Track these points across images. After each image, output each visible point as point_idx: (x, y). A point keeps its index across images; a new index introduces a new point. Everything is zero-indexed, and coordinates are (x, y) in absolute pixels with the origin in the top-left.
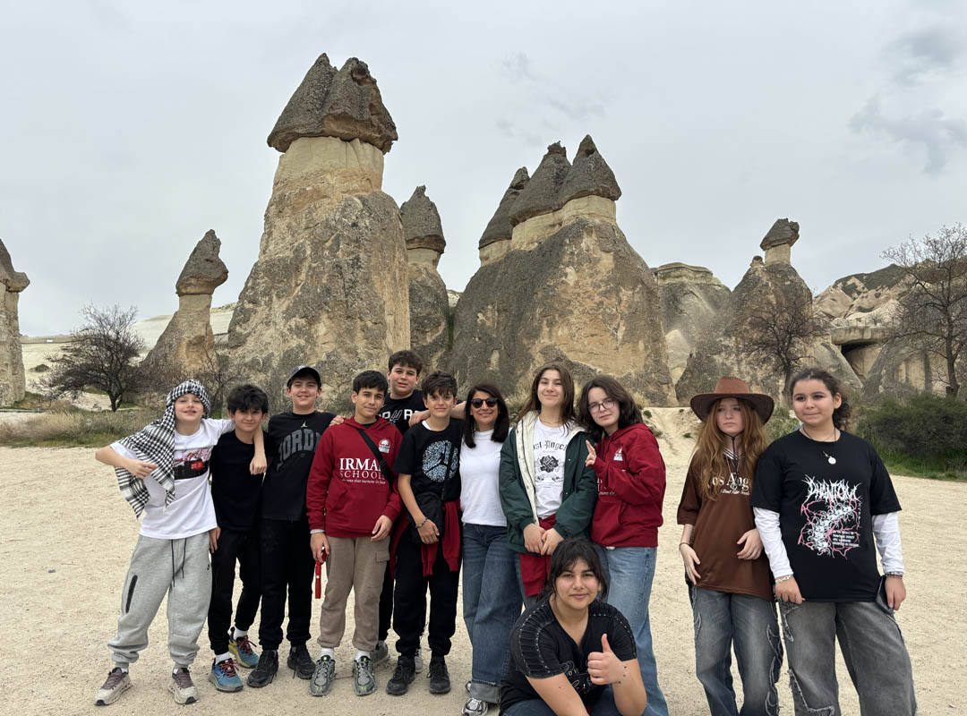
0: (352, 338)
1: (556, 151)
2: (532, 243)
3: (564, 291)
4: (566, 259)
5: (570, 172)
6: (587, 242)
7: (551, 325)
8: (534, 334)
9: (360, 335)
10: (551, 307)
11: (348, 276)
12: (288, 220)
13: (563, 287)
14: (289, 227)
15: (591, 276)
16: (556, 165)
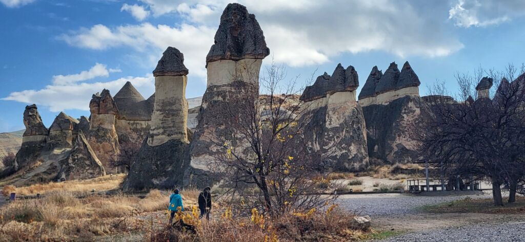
0: (361, 150)
1: (393, 66)
2: (387, 102)
3: (403, 123)
4: (403, 111)
5: (400, 76)
6: (411, 104)
7: (399, 136)
8: (394, 139)
9: (363, 149)
10: (399, 129)
11: (358, 133)
12: (337, 116)
13: (403, 121)
14: (337, 118)
15: (413, 117)
16: (394, 72)
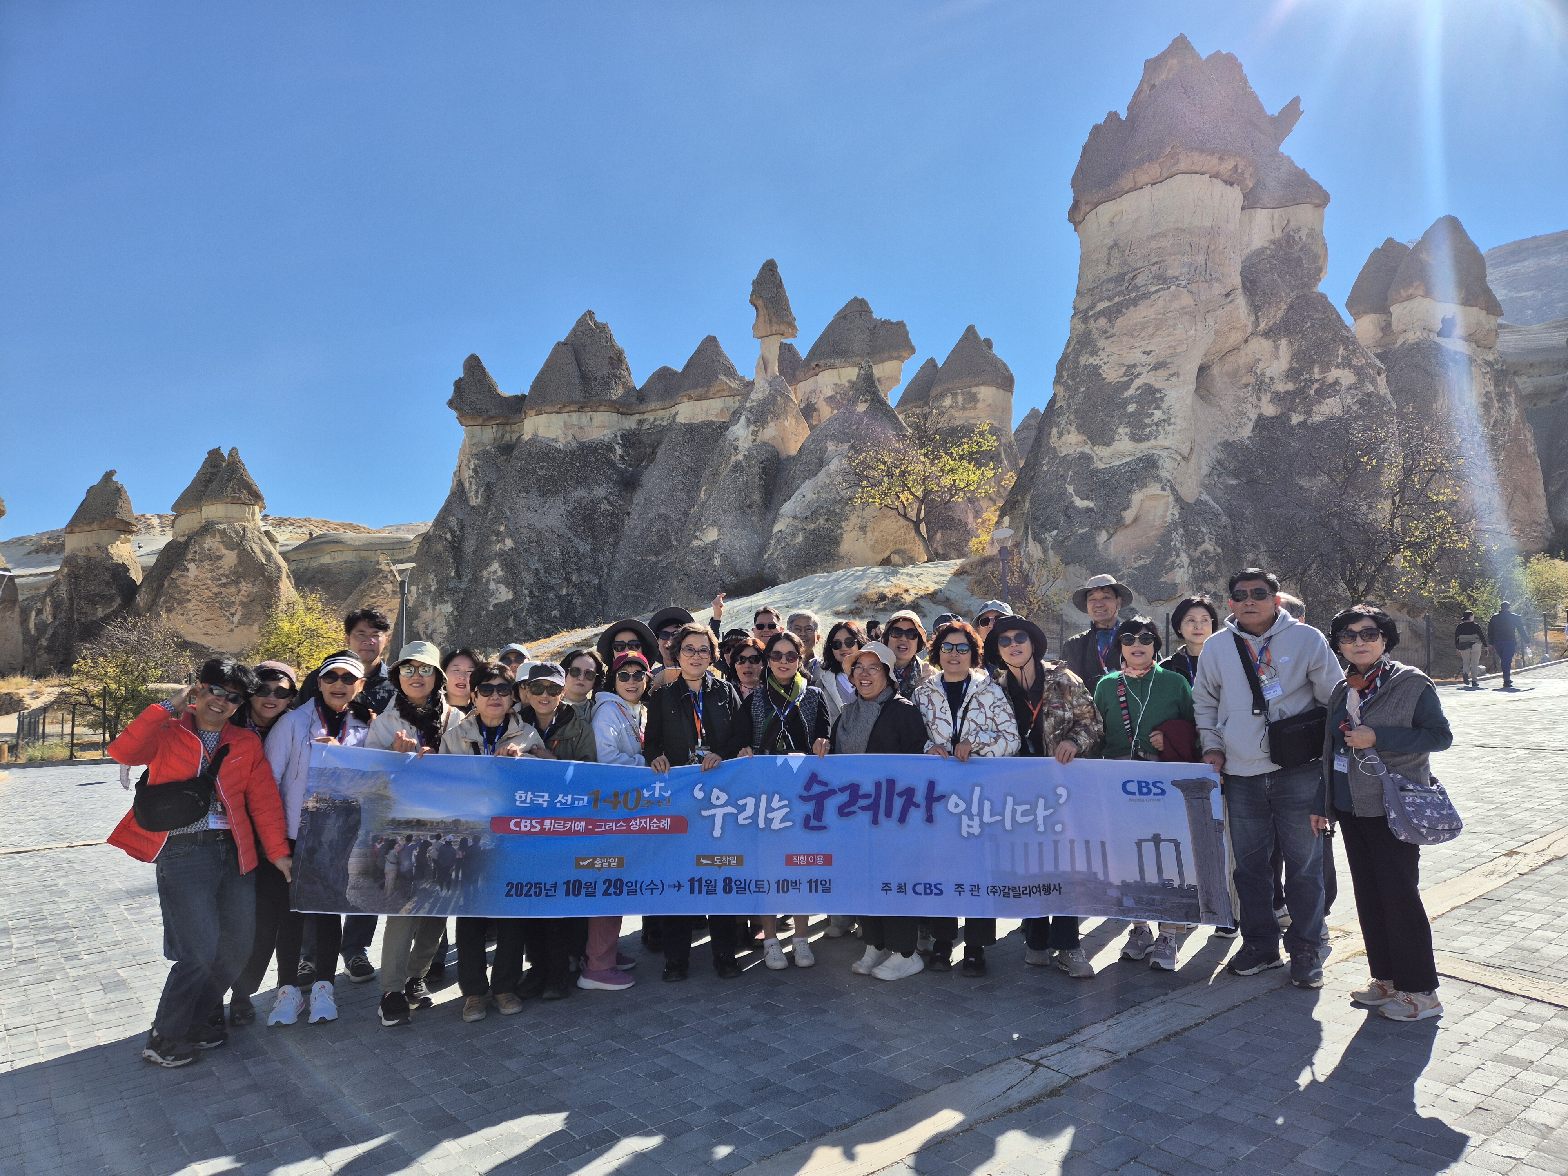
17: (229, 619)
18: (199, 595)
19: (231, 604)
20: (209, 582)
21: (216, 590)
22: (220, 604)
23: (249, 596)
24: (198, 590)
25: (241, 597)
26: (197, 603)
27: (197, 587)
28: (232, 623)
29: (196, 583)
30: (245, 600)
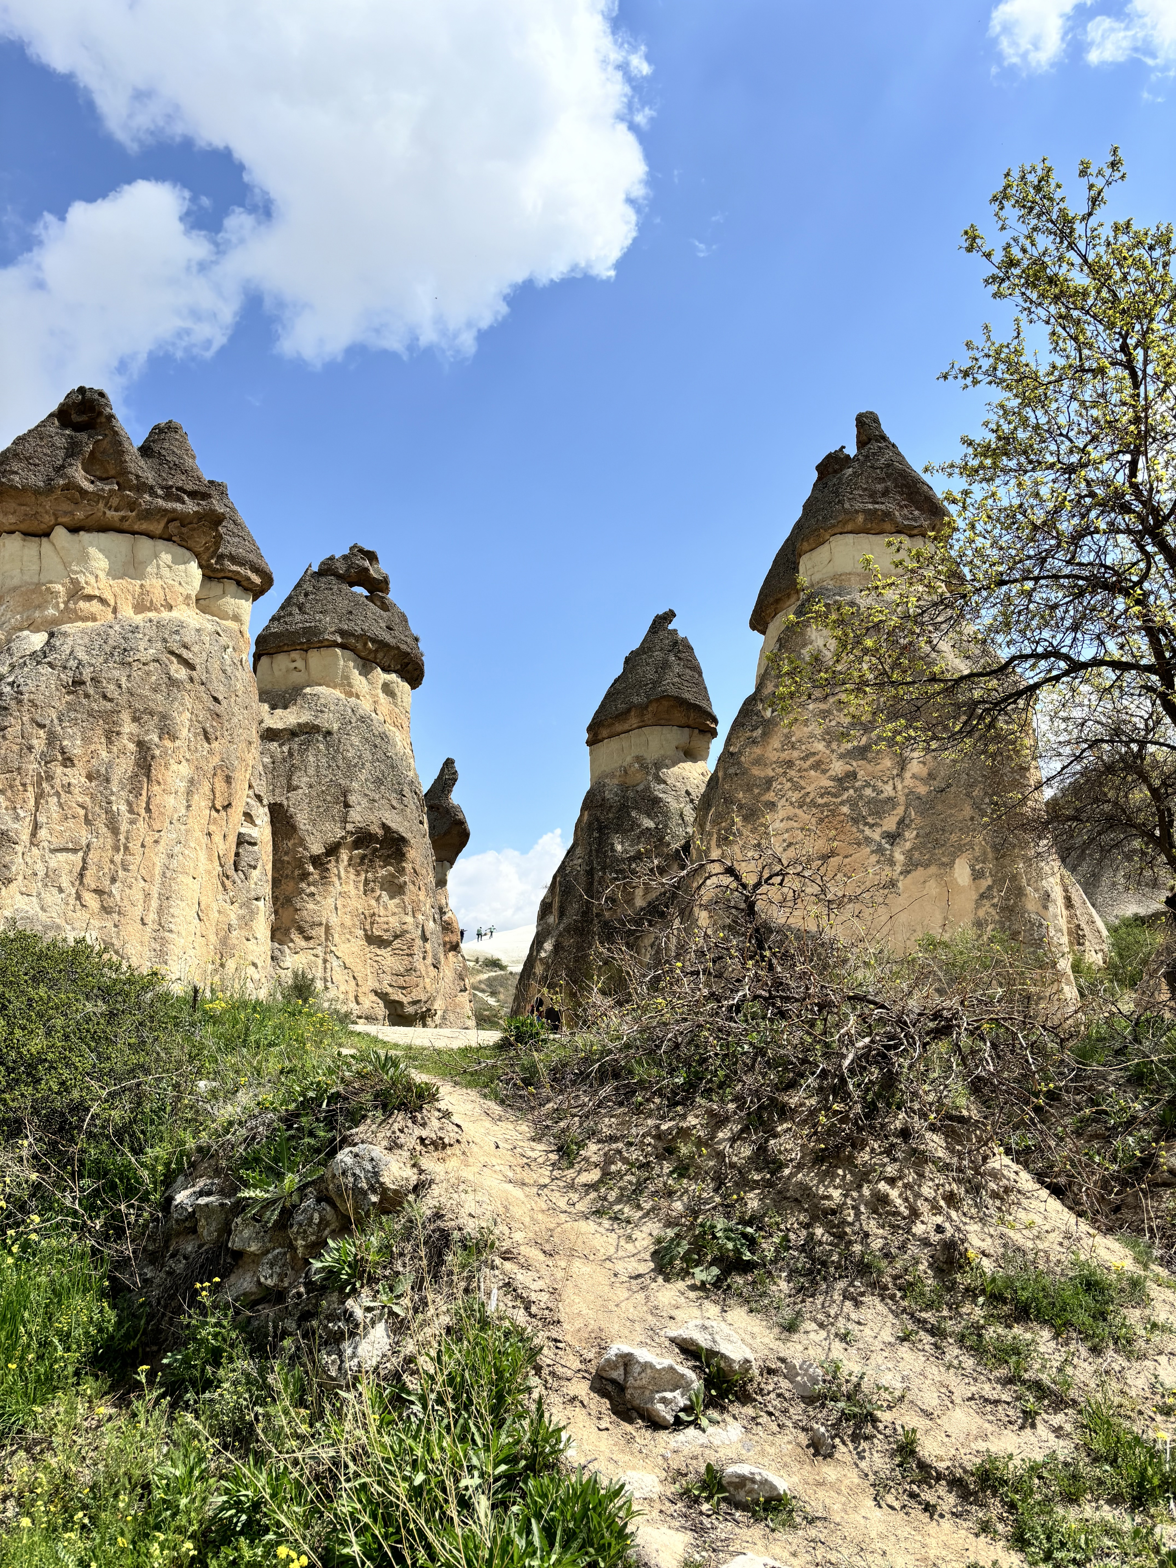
17: (880, 850)
18: (797, 787)
19: (881, 807)
20: (820, 746)
21: (838, 767)
22: (854, 805)
23: (931, 776)
24: (792, 773)
25: (908, 781)
26: (791, 811)
27: (790, 764)
28: (892, 862)
29: (785, 755)
30: (922, 790)
